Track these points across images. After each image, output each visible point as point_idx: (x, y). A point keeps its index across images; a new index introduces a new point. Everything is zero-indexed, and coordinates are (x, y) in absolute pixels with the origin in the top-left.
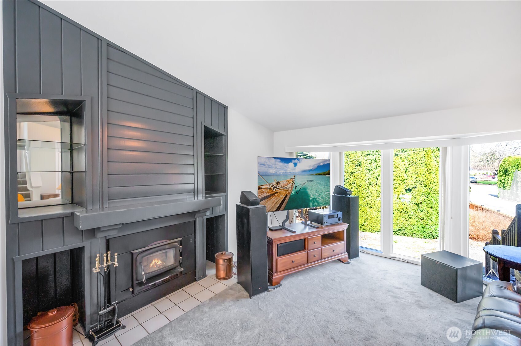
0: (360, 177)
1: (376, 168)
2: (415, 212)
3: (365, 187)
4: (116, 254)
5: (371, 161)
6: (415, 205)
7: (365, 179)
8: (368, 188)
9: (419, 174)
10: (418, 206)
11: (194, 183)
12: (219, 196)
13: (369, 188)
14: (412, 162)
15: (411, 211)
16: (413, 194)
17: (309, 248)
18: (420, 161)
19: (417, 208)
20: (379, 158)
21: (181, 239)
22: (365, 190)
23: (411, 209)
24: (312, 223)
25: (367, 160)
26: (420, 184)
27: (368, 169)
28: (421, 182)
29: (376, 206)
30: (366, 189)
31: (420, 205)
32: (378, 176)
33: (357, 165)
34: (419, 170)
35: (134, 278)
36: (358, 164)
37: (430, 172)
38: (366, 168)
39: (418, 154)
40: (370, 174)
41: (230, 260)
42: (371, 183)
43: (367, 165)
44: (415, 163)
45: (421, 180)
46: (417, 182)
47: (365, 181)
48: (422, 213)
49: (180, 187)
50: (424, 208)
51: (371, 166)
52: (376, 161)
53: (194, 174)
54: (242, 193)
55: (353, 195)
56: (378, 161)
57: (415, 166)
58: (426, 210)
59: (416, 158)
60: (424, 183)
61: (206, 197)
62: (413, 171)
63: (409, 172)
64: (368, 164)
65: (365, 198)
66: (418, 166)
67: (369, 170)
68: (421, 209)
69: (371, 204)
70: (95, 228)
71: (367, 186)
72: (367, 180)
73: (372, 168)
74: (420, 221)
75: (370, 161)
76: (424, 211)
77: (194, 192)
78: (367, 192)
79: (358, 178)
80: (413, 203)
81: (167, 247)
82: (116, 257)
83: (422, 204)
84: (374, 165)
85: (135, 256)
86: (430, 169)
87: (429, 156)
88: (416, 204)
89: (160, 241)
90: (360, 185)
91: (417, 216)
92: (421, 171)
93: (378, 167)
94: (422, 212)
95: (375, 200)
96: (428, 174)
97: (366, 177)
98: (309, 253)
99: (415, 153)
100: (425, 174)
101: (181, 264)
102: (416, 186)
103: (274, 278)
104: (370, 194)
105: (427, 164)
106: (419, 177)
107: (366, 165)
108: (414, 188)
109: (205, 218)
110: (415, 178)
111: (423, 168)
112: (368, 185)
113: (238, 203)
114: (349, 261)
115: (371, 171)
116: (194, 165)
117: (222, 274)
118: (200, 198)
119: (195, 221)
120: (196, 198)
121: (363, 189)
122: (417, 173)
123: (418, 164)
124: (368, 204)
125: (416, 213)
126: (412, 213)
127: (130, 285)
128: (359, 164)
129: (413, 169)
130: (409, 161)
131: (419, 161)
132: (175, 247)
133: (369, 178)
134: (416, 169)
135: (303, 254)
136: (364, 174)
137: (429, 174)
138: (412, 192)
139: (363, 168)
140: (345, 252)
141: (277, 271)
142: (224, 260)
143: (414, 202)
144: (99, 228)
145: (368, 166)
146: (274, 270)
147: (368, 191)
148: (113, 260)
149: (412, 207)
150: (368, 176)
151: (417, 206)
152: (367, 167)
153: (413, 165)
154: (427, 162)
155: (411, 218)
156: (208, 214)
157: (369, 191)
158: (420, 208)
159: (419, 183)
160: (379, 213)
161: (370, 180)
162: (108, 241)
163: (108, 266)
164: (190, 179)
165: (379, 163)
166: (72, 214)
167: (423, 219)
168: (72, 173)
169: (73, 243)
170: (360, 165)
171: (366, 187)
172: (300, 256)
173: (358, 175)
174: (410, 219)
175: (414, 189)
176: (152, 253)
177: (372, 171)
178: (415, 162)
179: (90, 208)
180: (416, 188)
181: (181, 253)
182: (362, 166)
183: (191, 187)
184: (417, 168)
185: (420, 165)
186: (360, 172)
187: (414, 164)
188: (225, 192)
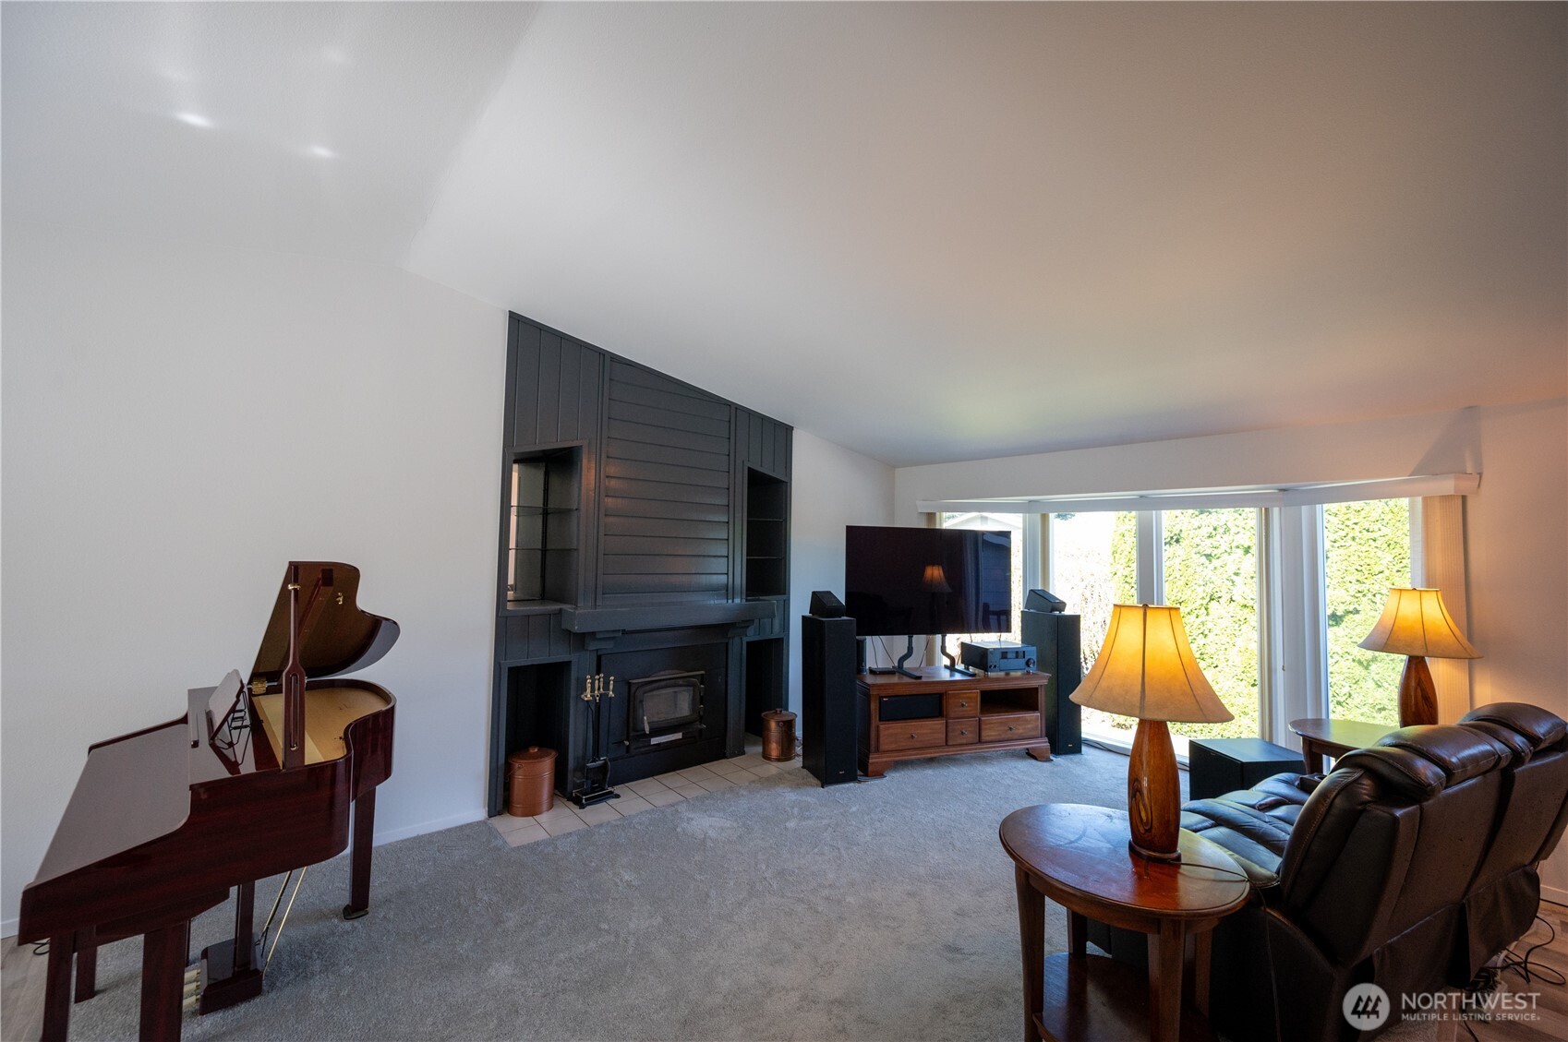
0: (1178, 577)
1: (1229, 550)
2: (1354, 686)
3: (1194, 607)
4: (612, 678)
5: (1215, 529)
6: (1356, 664)
7: (1194, 582)
8: (1203, 608)
9: (1366, 572)
10: (1367, 668)
11: (727, 574)
12: (774, 600)
13: (1206, 609)
14: (1343, 533)
15: (1344, 683)
16: (1347, 630)
17: (952, 715)
18: (1368, 531)
19: (1364, 673)
20: (1237, 523)
21: (703, 672)
22: (1195, 615)
23: (1342, 677)
24: (968, 669)
25: (1199, 528)
26: (1369, 601)
27: (1205, 553)
28: (1374, 595)
29: (1230, 663)
30: (1196, 612)
31: (1373, 667)
32: (1237, 574)
33: (1167, 540)
34: (1368, 561)
35: (631, 725)
36: (1172, 538)
37: (1402, 565)
38: (1197, 550)
39: (1362, 513)
40: (1211, 566)
41: (789, 725)
42: (1216, 595)
43: (1199, 542)
44: (1354, 539)
45: (1375, 588)
46: (1360, 595)
47: (1193, 588)
48: (1379, 689)
49: (705, 580)
50: (1386, 674)
51: (1215, 544)
52: (1227, 531)
53: (727, 557)
54: (814, 593)
55: (1068, 612)
56: (1234, 530)
57: (1352, 549)
58: (1392, 683)
59: (1356, 524)
60: (1384, 598)
61: (747, 601)
62: (1345, 563)
63: (1334, 565)
64: (1203, 539)
65: (1194, 637)
66: (1364, 549)
67: (1208, 556)
68: (1377, 678)
69: (1215, 657)
70: (584, 634)
71: (1199, 602)
72: (1200, 586)
73: (1216, 551)
74: (1375, 714)
75: (1211, 529)
76: (1386, 685)
77: (727, 591)
78: (1200, 619)
79: (1171, 578)
80: (1350, 658)
81: (681, 682)
82: (612, 682)
83: (1379, 664)
84: (1222, 541)
85: (633, 689)
86: (1400, 556)
87: (1398, 518)
88: (1360, 663)
89: (670, 672)
90: (1178, 598)
91: (1364, 699)
92: (1372, 562)
93: (1234, 549)
94: (1380, 686)
95: (1227, 646)
96: (1394, 571)
97: (1197, 576)
98: (949, 724)
99: (1353, 507)
100: (1387, 573)
101: (701, 719)
102: (1359, 608)
103: (870, 761)
104: (1210, 625)
105: (1392, 542)
106: (1365, 581)
107: (1197, 541)
108: (1351, 612)
109: (745, 640)
110: (1354, 581)
111: (1379, 553)
112: (1203, 598)
113: (807, 613)
114: (1052, 758)
115: (1213, 560)
116: (728, 540)
117: (774, 749)
118: (737, 601)
119: (727, 643)
120: (730, 601)
121: (1188, 610)
122: (1359, 568)
123: (1363, 542)
124: (1204, 656)
125: (1358, 690)
126: (1346, 690)
127: (625, 737)
128: (1175, 538)
129: (1347, 557)
130: (1332, 531)
131: (1365, 532)
132: (693, 685)
133: (1207, 579)
134: (1356, 557)
135: (938, 724)
136: (1190, 569)
137: (1398, 571)
138: (1343, 625)
139: (1188, 550)
140: (1041, 737)
141: (877, 750)
142: (778, 723)
143: (1353, 657)
144: (593, 634)
145: (1203, 544)
146: (872, 748)
147: (1202, 618)
148: (606, 687)
149: (1345, 670)
150: (1204, 574)
151: (1361, 668)
152: (1199, 547)
153: (1348, 544)
154: (1390, 536)
155: (1344, 704)
156: (752, 635)
157: (1209, 618)
158: (1373, 675)
159: (1366, 598)
160: (1240, 683)
161: (1212, 586)
162: (599, 658)
163: (601, 695)
164: (721, 565)
165: (1236, 537)
166: (561, 610)
167: (1384, 709)
168: (544, 551)
169: (558, 654)
170: (1177, 541)
171: (1197, 605)
172: (929, 729)
173: (1171, 570)
174: (1339, 707)
175: (1351, 615)
176: (658, 688)
177: (1218, 558)
178: (1351, 535)
179: (580, 604)
180: (1357, 612)
181: (702, 698)
182: (1183, 543)
183: (723, 579)
184: (1361, 554)
185: (1367, 545)
186: (1178, 560)
187: (1351, 542)
188: (784, 594)
